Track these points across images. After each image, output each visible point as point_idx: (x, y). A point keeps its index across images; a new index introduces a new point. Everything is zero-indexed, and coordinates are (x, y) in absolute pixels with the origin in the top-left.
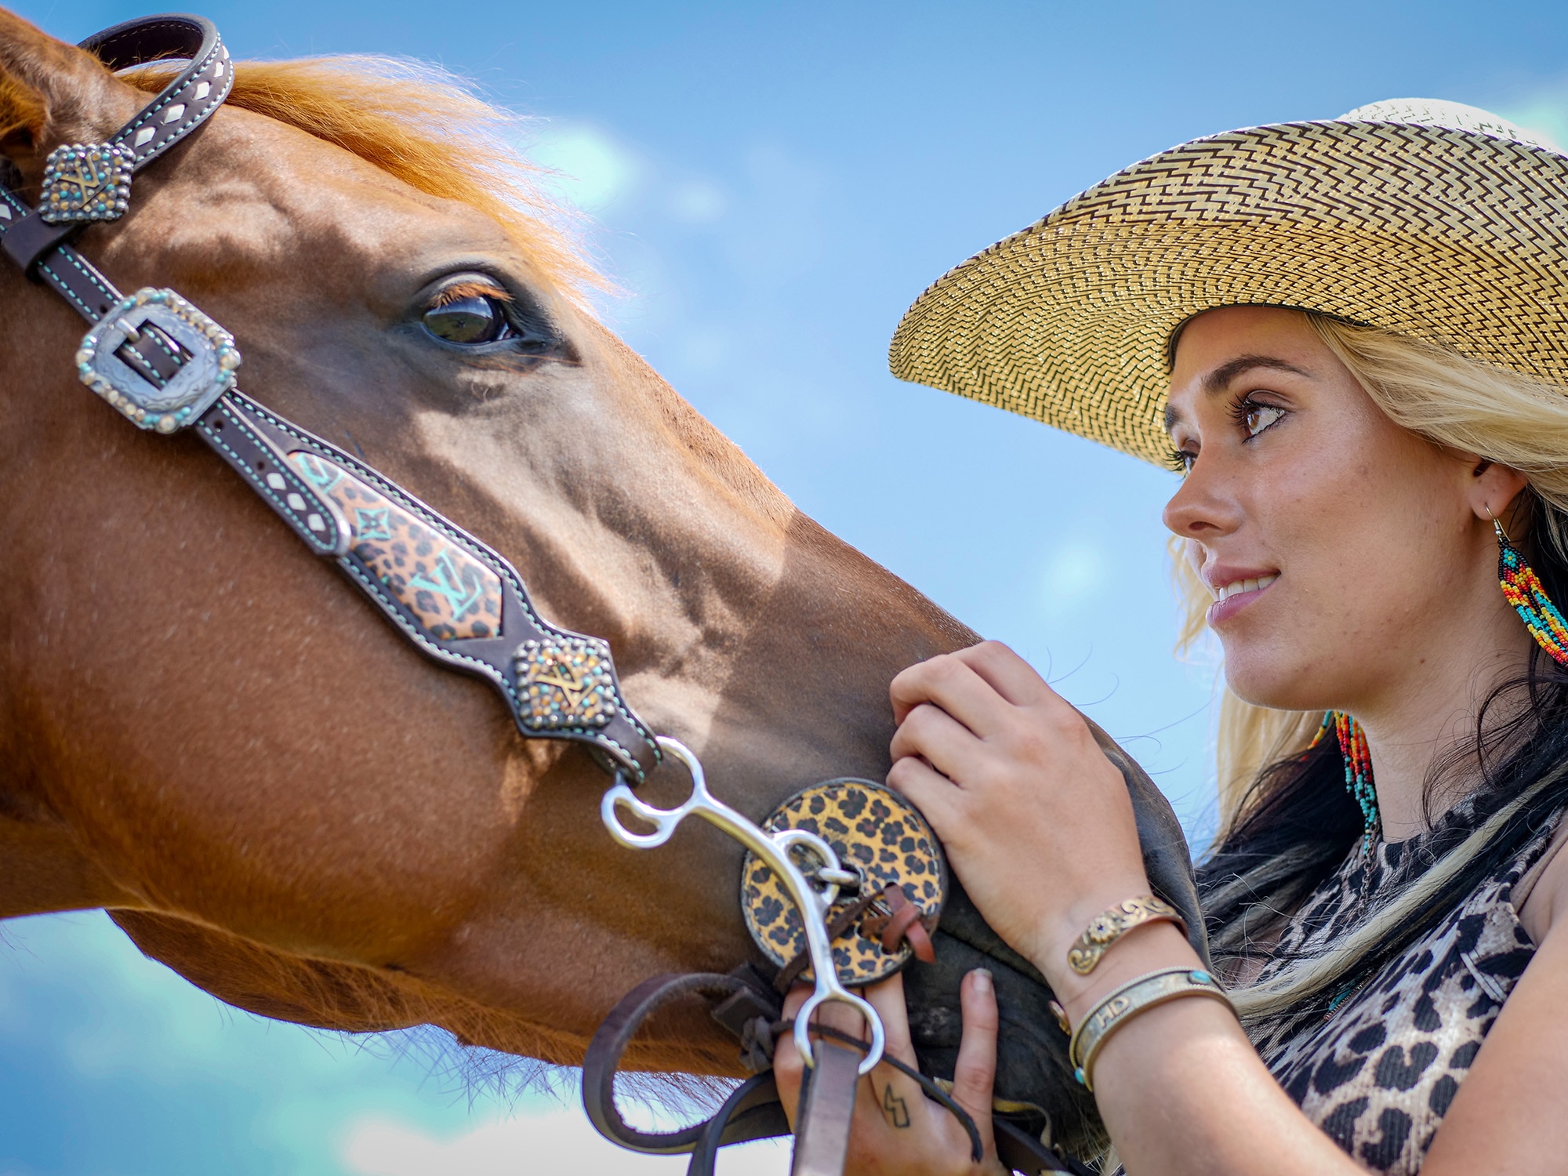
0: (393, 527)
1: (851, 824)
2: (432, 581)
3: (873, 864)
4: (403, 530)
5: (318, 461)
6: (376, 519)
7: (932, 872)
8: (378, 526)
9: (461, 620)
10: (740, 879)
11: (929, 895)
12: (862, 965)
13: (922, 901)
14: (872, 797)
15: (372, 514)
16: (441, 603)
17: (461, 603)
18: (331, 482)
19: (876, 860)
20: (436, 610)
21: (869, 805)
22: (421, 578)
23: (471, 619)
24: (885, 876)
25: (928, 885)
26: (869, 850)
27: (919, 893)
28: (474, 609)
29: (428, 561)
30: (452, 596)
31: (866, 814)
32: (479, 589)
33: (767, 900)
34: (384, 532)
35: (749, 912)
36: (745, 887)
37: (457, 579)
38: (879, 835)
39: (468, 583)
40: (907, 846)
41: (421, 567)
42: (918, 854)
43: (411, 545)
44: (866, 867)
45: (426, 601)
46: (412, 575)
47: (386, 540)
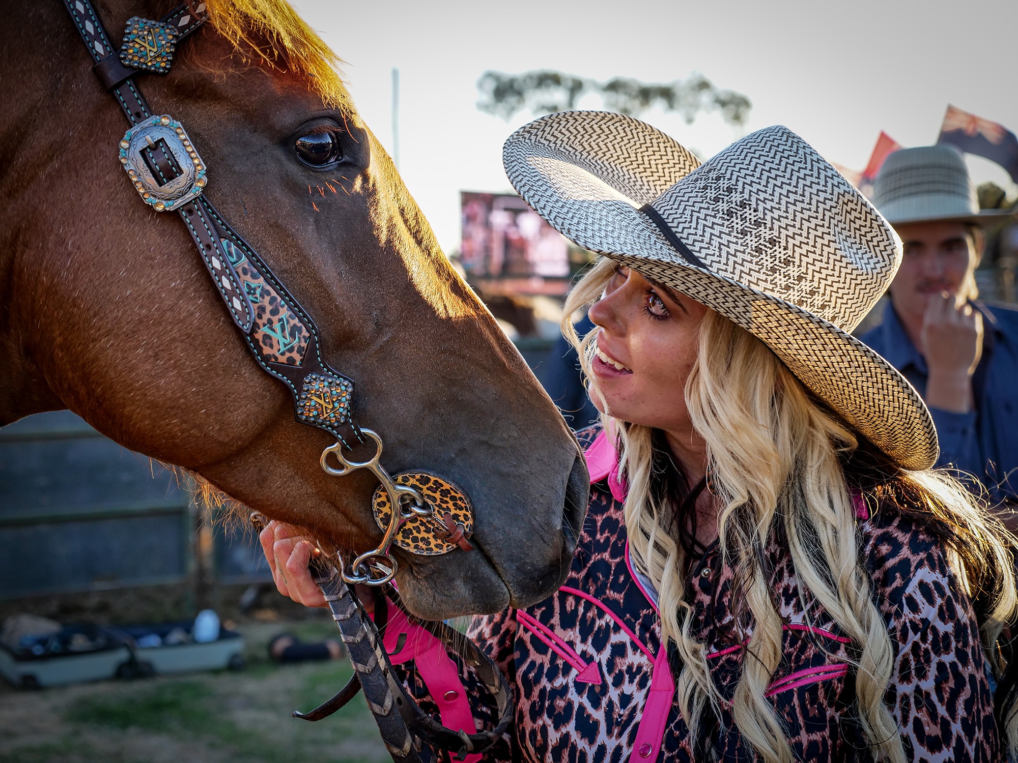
0: (262, 296)
1: (424, 487)
2: (274, 330)
3: (437, 503)
4: (267, 298)
5: (233, 248)
6: (255, 289)
7: (467, 510)
8: (255, 293)
9: (283, 354)
10: (371, 506)
11: (467, 520)
12: (437, 546)
13: (464, 523)
14: (433, 479)
15: (253, 286)
16: (275, 343)
17: (285, 345)
18: (237, 262)
19: (438, 502)
20: (271, 346)
21: (432, 481)
22: (268, 328)
23: (288, 355)
24: (443, 509)
25: (465, 516)
26: (434, 498)
27: (462, 518)
28: (291, 350)
29: (275, 319)
30: (282, 340)
31: (431, 484)
32: (297, 339)
33: (386, 514)
34: (257, 298)
35: (378, 519)
36: (374, 510)
37: (287, 332)
38: (438, 493)
39: (292, 335)
40: (453, 498)
41: (270, 322)
42: (459, 503)
43: (269, 308)
44: (433, 504)
45: (268, 341)
46: (264, 325)
47: (256, 303)
